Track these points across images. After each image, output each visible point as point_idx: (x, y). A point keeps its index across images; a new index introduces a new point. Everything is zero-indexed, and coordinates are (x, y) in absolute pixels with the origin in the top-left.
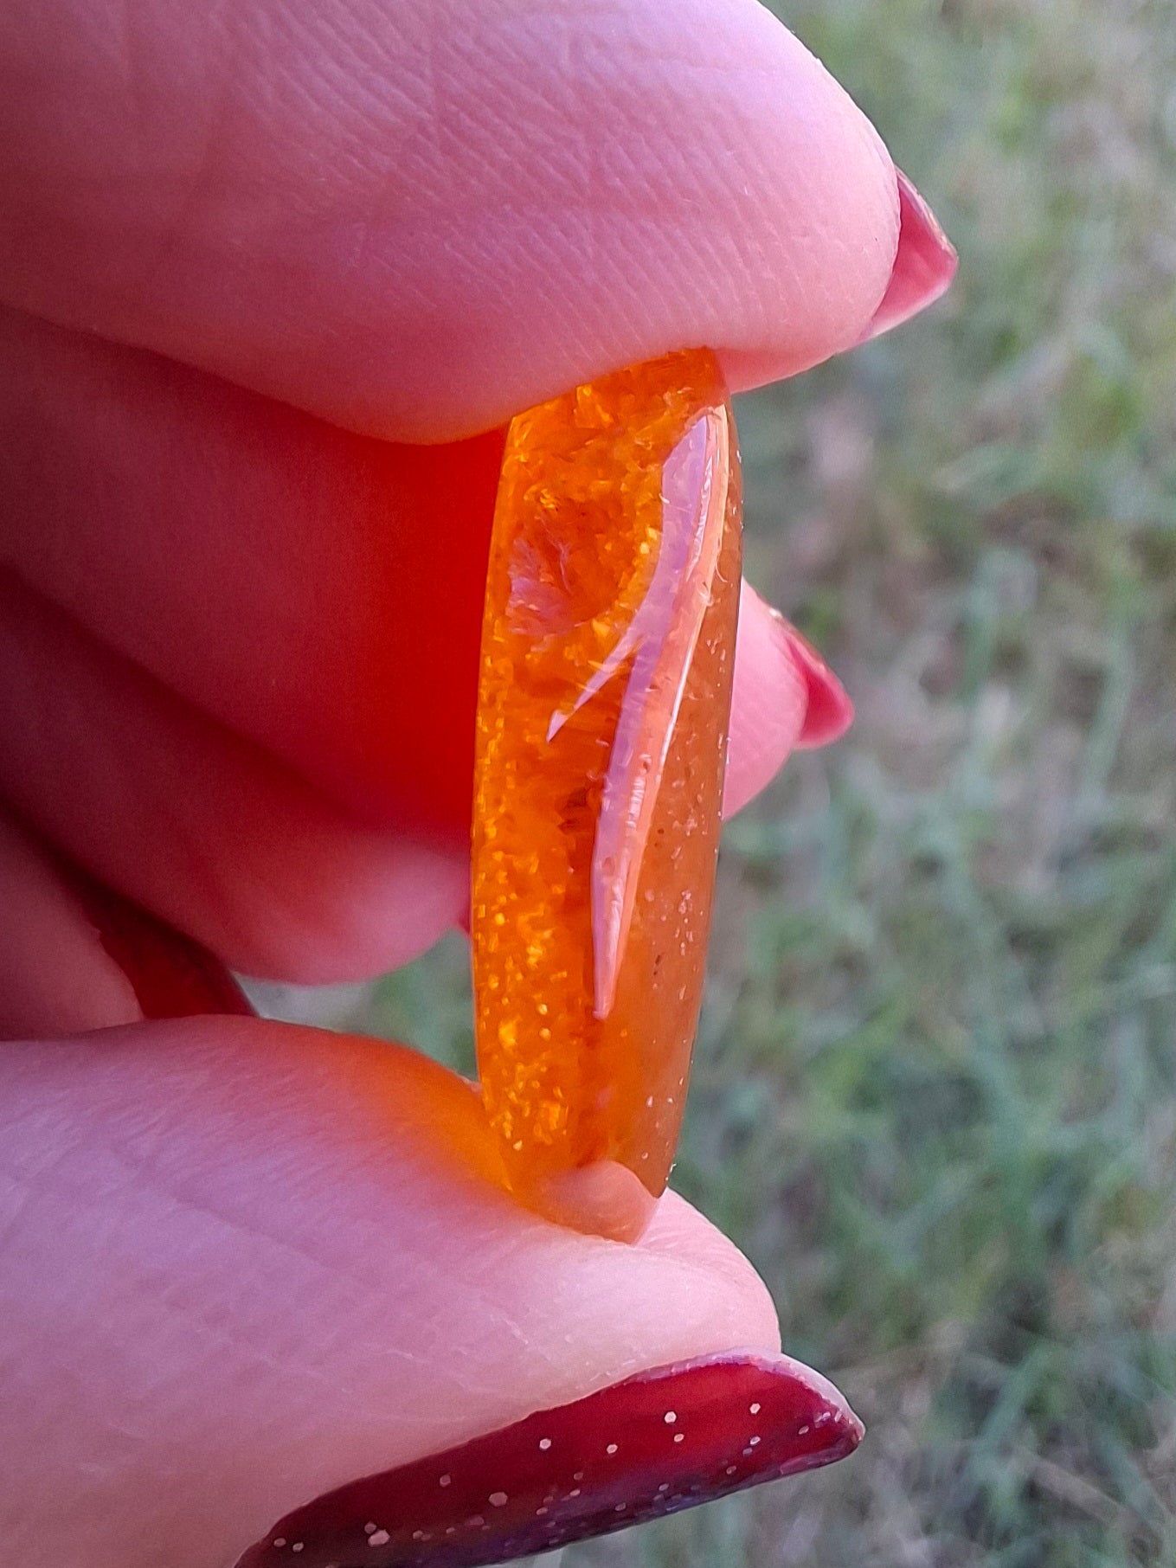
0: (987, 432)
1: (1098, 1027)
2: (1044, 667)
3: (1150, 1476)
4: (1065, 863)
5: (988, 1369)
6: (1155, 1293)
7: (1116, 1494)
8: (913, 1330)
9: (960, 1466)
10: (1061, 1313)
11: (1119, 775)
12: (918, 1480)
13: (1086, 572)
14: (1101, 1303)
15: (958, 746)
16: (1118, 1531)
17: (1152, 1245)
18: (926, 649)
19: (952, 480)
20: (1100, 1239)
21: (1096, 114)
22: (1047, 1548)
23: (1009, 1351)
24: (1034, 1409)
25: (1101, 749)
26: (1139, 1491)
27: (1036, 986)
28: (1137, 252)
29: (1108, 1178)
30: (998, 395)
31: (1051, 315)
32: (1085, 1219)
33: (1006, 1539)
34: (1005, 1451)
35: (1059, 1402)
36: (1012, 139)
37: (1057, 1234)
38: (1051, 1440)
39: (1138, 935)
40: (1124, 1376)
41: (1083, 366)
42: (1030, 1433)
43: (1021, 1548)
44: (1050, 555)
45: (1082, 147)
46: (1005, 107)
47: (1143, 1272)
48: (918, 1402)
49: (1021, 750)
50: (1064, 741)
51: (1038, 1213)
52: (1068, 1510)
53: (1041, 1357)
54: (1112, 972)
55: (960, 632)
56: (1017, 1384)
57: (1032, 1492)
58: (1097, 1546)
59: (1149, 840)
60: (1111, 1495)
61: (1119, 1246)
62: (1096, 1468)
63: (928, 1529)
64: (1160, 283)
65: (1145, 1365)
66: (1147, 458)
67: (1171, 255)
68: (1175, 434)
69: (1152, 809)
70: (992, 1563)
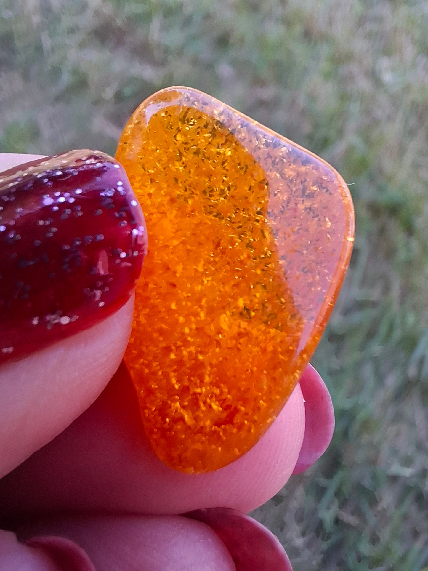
1: (359, 365)
3: (376, 516)
4: (347, 312)
5: (323, 481)
9: (314, 512)
11: (364, 282)
12: (300, 518)
16: (366, 533)
21: (354, 68)
23: (329, 474)
24: (338, 494)
25: (358, 273)
26: (372, 520)
27: (338, 352)
28: (367, 112)
29: (361, 415)
31: (341, 133)
33: (329, 537)
34: (328, 508)
36: (328, 76)
37: (345, 434)
38: (343, 504)
39: (371, 335)
40: (367, 483)
41: (351, 150)
42: (336, 503)
43: (333, 539)
45: (349, 78)
46: (325, 65)
47: (374, 446)
48: (300, 492)
52: (349, 527)
54: (363, 347)
56: (333, 485)
57: (337, 521)
59: (374, 304)
61: (365, 438)
62: (358, 512)
63: (303, 534)
64: (376, 122)
65: (374, 477)
66: (372, 180)
67: (379, 113)
68: (381, 171)
69: (375, 294)
70: (324, 545)
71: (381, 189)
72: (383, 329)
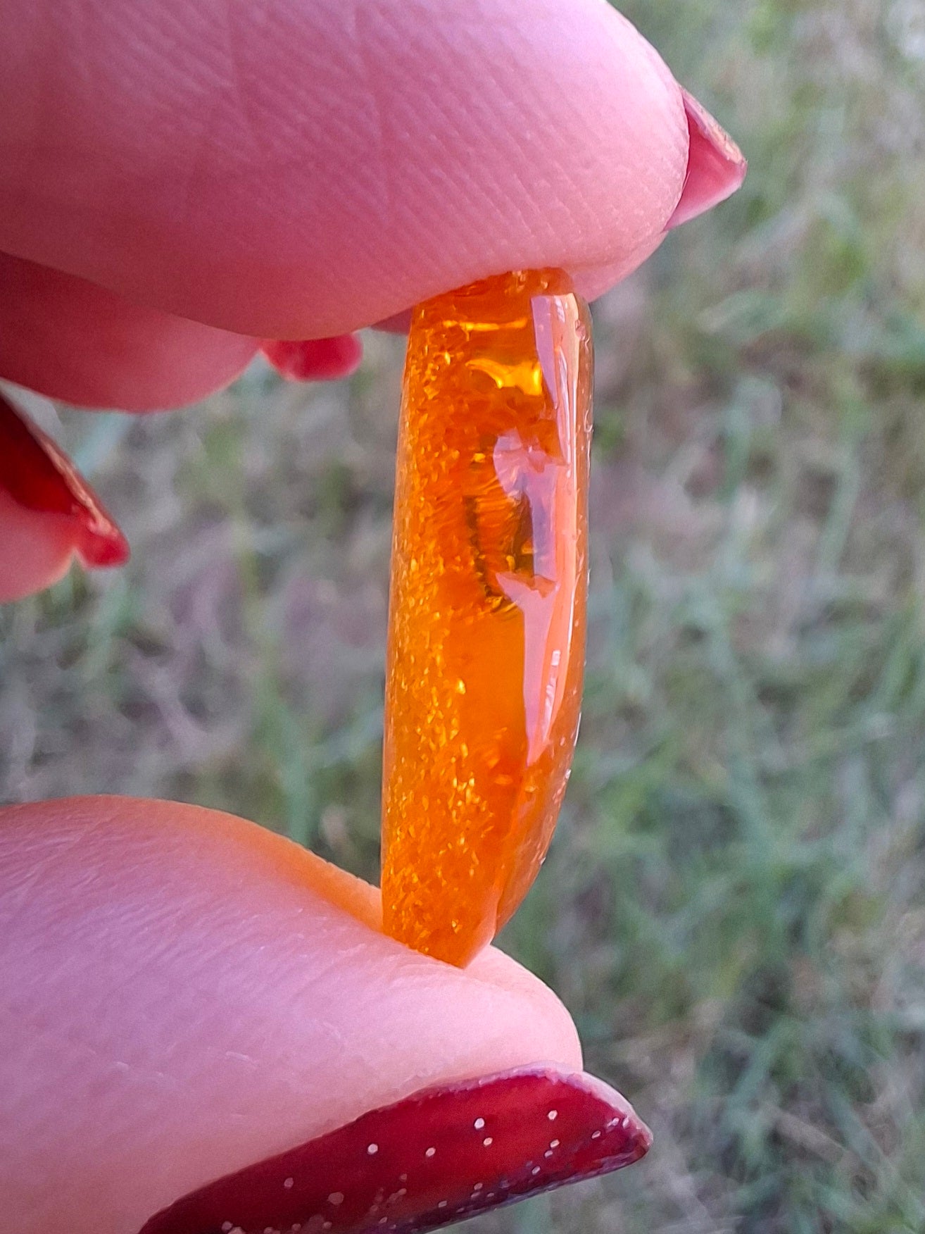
0: (743, 281)
1: (829, 763)
2: (788, 473)
3: (869, 1125)
4: (804, 630)
5: (740, 1040)
6: (873, 978)
7: (841, 1138)
8: (681, 1008)
9: (718, 1116)
10: (799, 994)
11: (848, 560)
12: (684, 1129)
13: (823, 396)
14: (831, 986)
15: (718, 536)
16: (843, 1169)
17: (872, 940)
18: (693, 458)
19: (714, 321)
20: (830, 934)
21: (833, 21)
22: (787, 1182)
23: (757, 1024)
24: (777, 1072)
25: (834, 537)
26: (860, 1136)
27: (782, 729)
28: (865, 133)
29: (836, 886)
30: (752, 251)
31: (794, 184)
32: (819, 918)
33: (754, 1175)
34: (754, 1105)
35: (798, 1068)
36: (764, 41)
37: (796, 931)
38: (791, 1096)
39: (862, 690)
40: (848, 1045)
41: (820, 227)
42: (774, 1091)
43: (766, 1183)
44: (793, 381)
45: (820, 48)
46: (759, 14)
47: (865, 961)
48: (684, 1067)
49: (770, 539)
50: (804, 532)
51: (781, 916)
52: (804, 1153)
53: (783, 1030)
54: (840, 720)
55: (720, 444)
56: (764, 1052)
57: (775, 1139)
58: (827, 1181)
59: (870, 613)
60: (837, 1140)
61: (846, 941)
62: (826, 1119)
63: (692, 1167)
64: (884, 159)
65: (866, 1036)
66: (871, 302)
67: (892, 136)
68: (894, 282)
69: (874, 588)
70: (743, 1195)
71: (894, 326)
72: (893, 676)
